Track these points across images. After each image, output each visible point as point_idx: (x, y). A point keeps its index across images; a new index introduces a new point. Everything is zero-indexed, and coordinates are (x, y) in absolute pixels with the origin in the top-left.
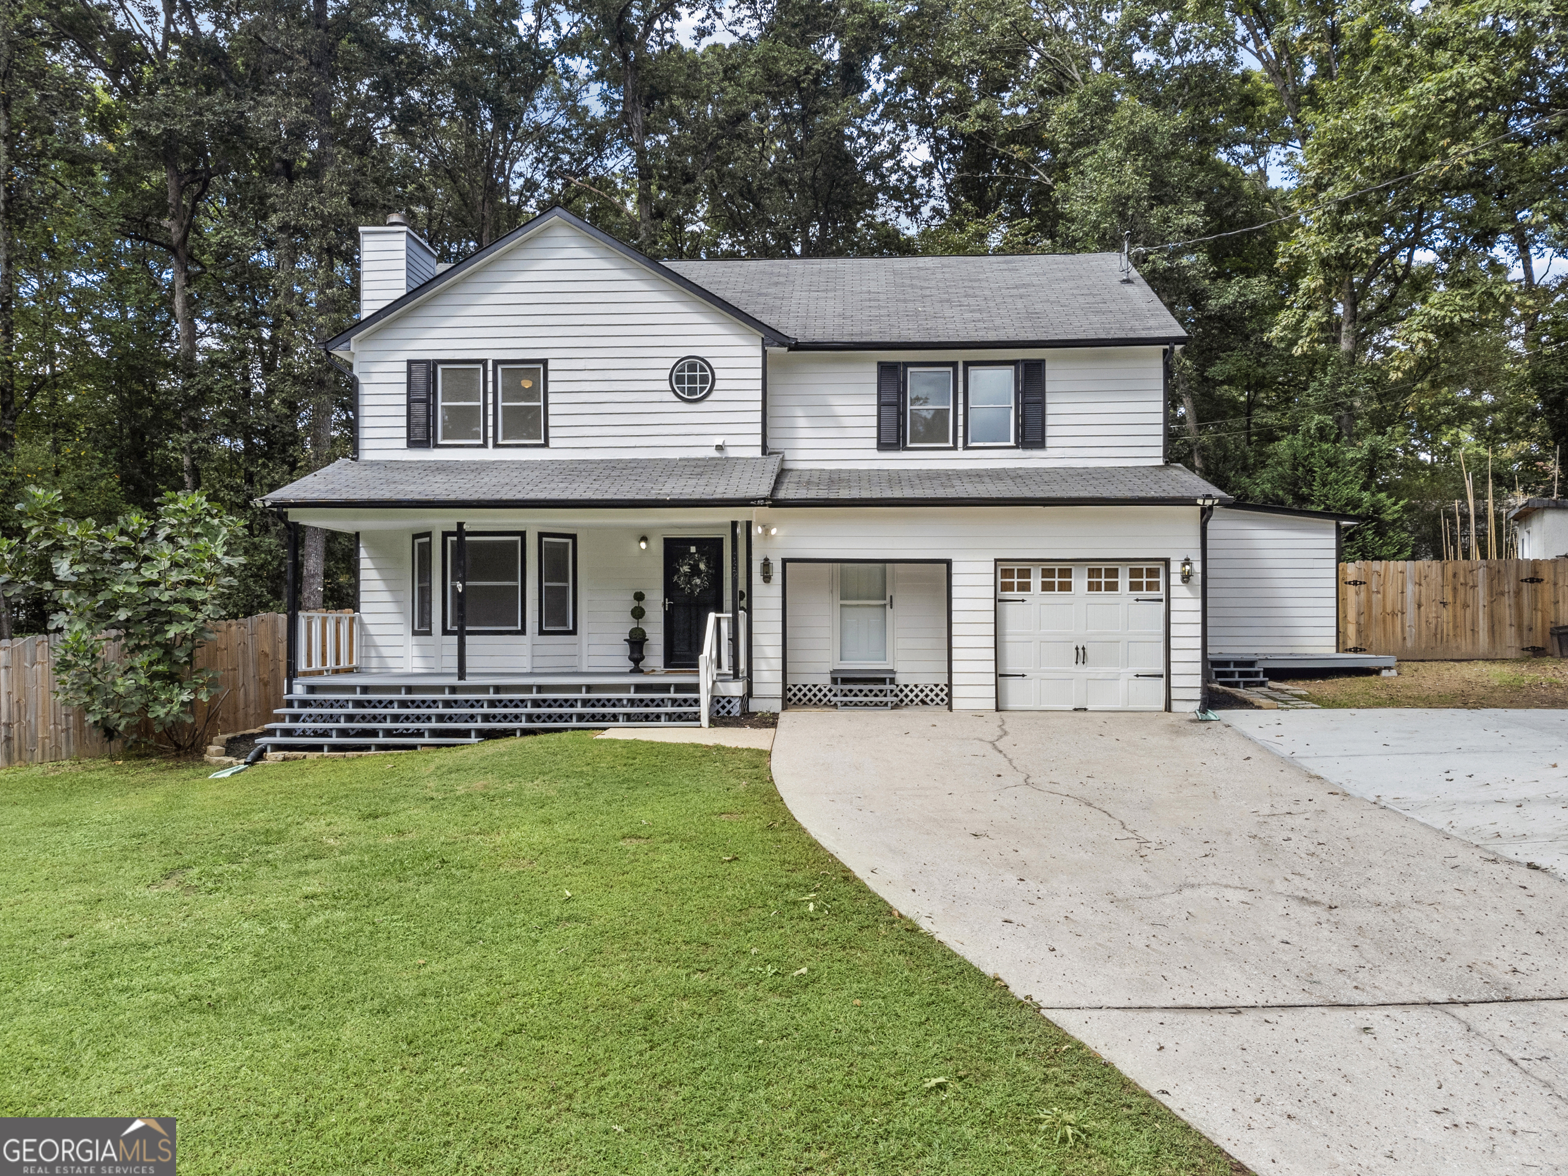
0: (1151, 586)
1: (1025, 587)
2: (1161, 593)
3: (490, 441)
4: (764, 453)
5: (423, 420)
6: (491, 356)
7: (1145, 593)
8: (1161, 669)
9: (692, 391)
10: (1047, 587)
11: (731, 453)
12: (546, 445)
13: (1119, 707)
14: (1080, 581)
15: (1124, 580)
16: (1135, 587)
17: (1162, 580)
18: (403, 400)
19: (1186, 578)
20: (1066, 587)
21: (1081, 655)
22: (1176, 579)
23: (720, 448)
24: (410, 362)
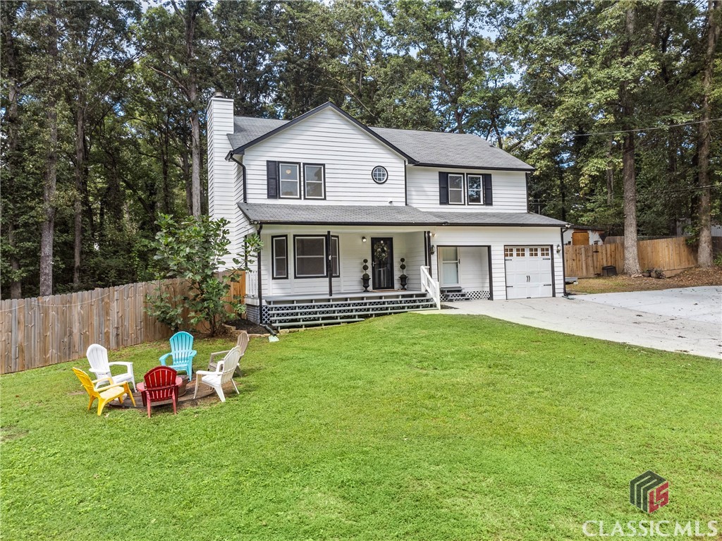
0: (547, 254)
1: (511, 255)
2: (550, 257)
3: (303, 197)
4: (406, 205)
5: (275, 187)
6: (302, 161)
7: (545, 257)
8: (551, 283)
9: (380, 180)
10: (518, 255)
11: (394, 204)
12: (325, 199)
13: (540, 296)
14: (527, 253)
15: (539, 252)
16: (543, 254)
17: (550, 252)
18: (266, 177)
19: (558, 251)
20: (523, 255)
21: (528, 278)
22: (555, 252)
23: (391, 202)
24: (268, 161)
